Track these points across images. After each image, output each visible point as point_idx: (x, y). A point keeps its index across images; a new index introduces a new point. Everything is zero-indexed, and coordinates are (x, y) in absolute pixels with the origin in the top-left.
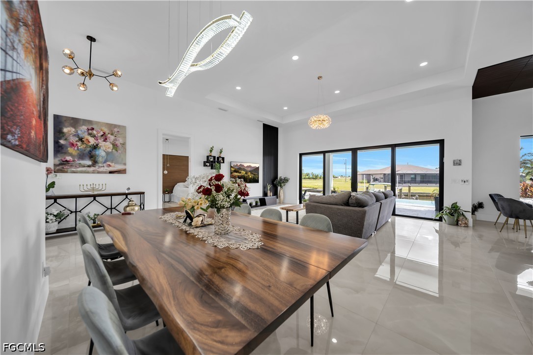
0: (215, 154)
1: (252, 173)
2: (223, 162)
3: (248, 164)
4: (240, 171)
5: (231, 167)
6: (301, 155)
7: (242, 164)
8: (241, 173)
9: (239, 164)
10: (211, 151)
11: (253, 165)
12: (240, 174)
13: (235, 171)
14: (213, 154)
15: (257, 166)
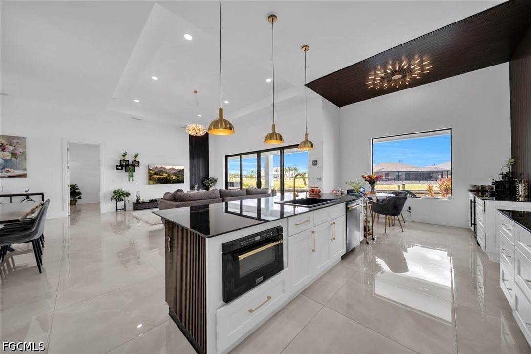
0: (130, 158)
1: (176, 175)
2: (139, 166)
3: (171, 167)
4: (161, 174)
5: (150, 170)
6: (227, 157)
7: (163, 166)
8: (162, 175)
9: (159, 167)
10: (124, 156)
11: (176, 167)
12: (162, 177)
13: (155, 174)
14: (126, 158)
15: (181, 168)
